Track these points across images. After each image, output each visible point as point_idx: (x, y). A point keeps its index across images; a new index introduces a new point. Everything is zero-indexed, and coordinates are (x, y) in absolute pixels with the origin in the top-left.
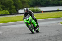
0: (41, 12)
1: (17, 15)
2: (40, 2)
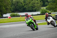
0: (20, 16)
1: (2, 19)
2: (19, 9)
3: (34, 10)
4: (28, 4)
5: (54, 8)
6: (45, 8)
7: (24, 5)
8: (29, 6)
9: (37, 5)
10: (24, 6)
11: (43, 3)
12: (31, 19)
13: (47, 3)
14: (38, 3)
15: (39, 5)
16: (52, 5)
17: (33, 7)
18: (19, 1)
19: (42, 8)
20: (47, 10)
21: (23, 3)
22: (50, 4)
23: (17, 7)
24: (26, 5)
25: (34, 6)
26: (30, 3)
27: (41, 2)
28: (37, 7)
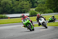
0: (8, 18)
3: (23, 11)
4: (16, 5)
5: (44, 10)
6: (34, 9)
7: (12, 6)
8: (18, 7)
9: (26, 7)
10: (12, 8)
11: (32, 4)
12: (28, 20)
13: (36, 4)
14: (27, 4)
15: (28, 6)
16: (41, 6)
17: (22, 9)
18: (8, 2)
19: (31, 9)
20: (36, 12)
21: (11, 4)
22: (39, 5)
23: (5, 8)
24: (15, 6)
25: (23, 7)
26: (18, 4)
27: (30, 3)
28: (26, 8)
